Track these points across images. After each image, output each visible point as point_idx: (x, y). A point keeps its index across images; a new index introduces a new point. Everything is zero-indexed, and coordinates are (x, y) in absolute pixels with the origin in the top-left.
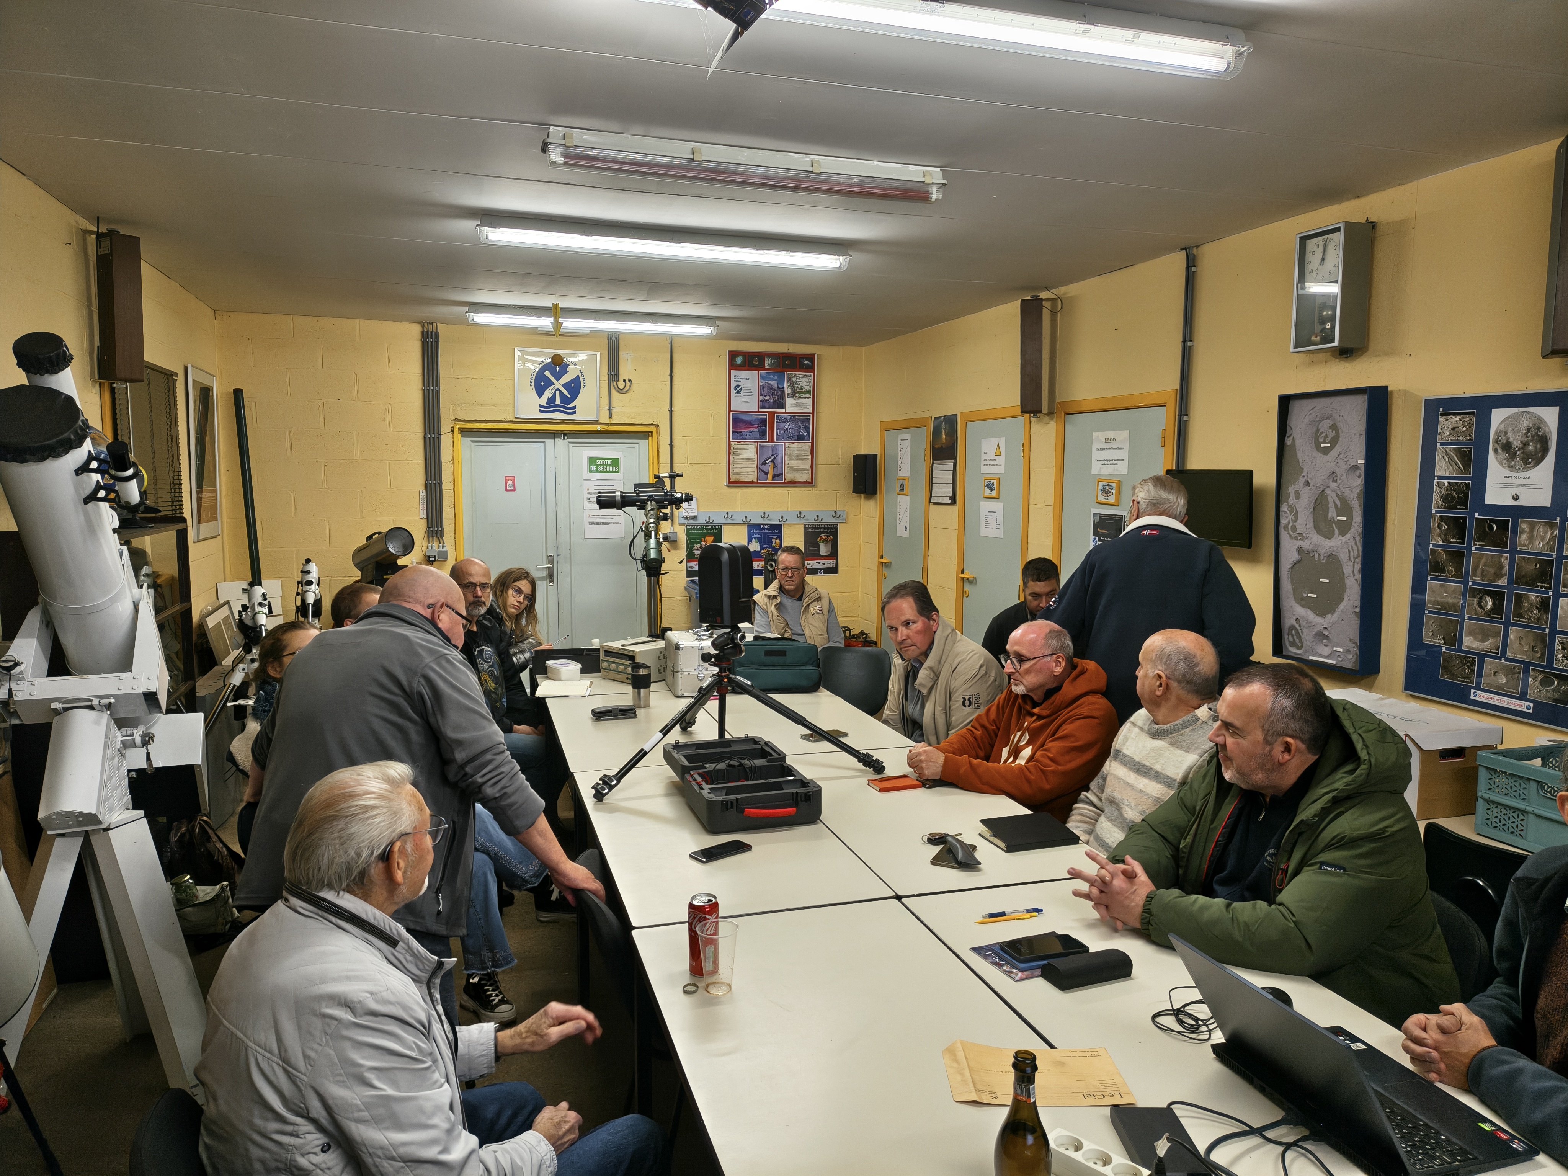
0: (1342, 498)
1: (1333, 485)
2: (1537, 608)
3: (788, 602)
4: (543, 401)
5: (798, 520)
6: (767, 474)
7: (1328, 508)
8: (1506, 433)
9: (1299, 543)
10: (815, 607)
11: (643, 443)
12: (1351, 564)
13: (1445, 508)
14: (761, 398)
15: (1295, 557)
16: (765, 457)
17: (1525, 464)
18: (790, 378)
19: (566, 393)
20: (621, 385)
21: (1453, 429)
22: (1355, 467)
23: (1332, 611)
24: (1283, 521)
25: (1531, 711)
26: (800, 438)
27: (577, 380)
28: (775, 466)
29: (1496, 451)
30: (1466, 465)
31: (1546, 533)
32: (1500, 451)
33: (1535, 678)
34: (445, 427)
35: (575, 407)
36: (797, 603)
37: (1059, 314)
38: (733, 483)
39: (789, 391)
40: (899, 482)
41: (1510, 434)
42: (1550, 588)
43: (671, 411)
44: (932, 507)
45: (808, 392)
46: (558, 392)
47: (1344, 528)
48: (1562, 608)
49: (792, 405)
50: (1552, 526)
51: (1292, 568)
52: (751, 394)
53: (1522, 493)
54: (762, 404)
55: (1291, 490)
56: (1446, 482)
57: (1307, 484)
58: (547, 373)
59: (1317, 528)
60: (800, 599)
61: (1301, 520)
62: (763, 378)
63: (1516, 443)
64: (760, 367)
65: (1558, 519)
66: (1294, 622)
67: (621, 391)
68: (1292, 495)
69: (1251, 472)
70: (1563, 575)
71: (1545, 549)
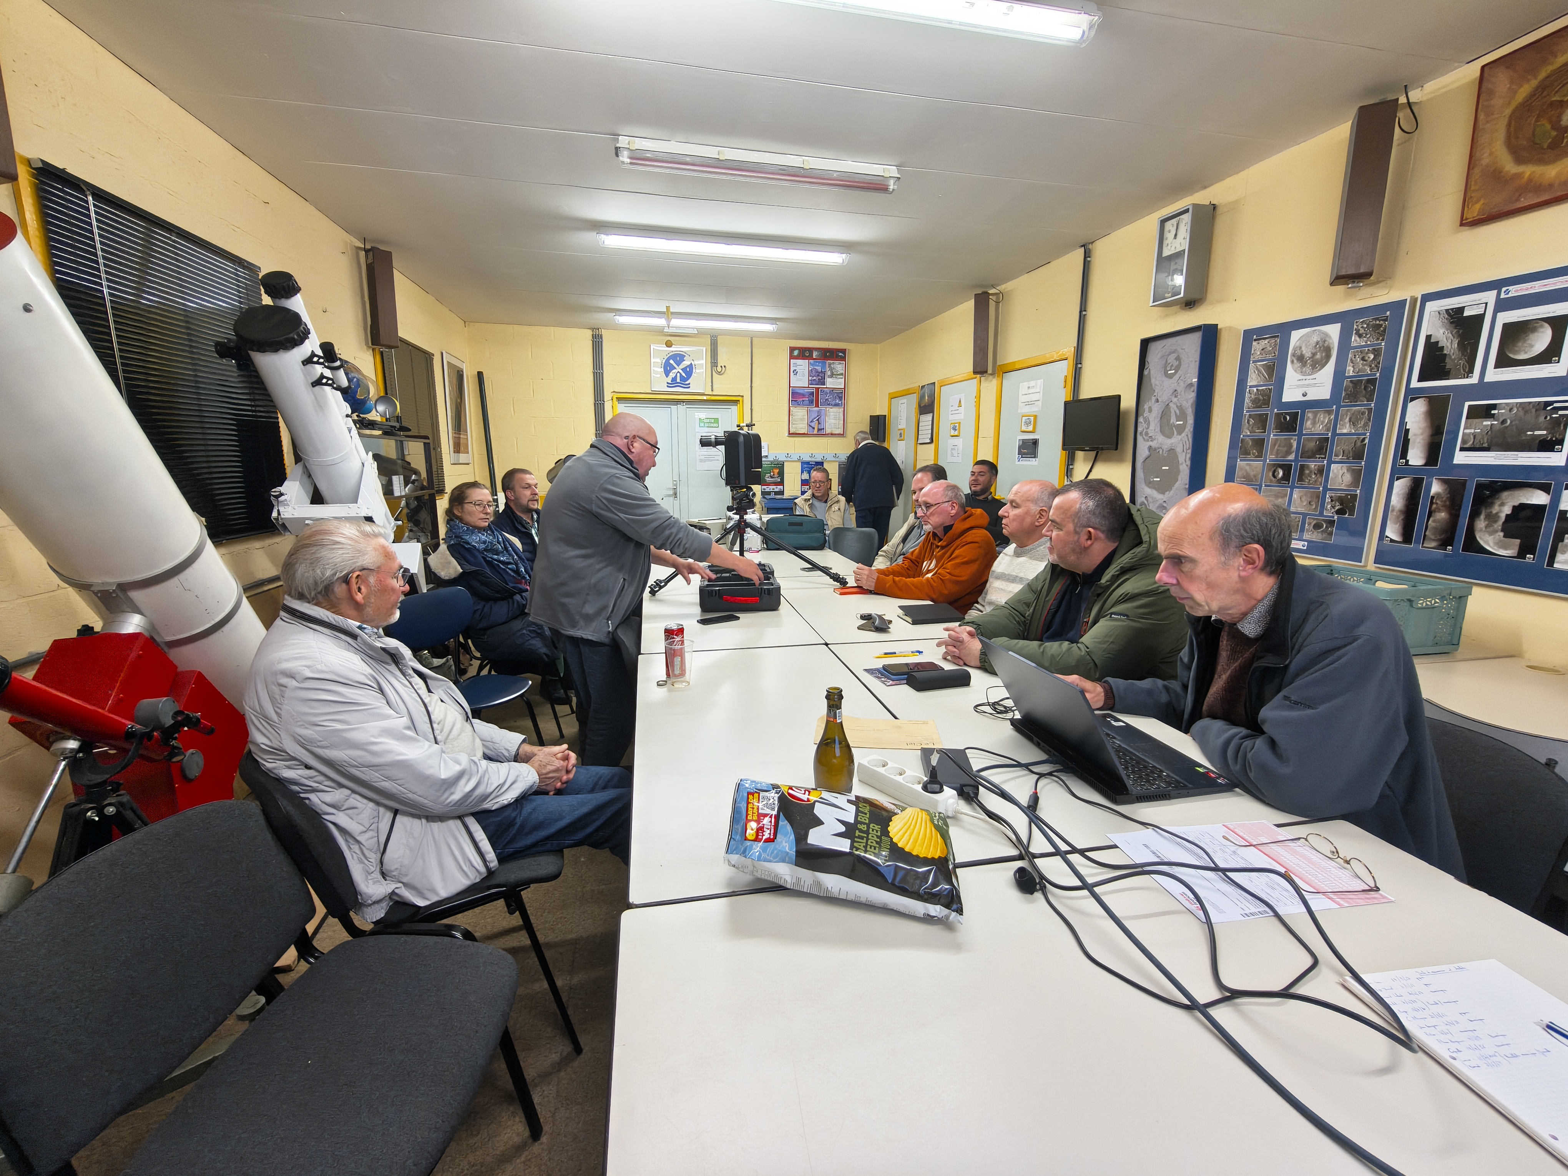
0: (1180, 408)
1: (1175, 400)
2: (1315, 474)
3: (817, 503)
4: (669, 380)
5: (834, 459)
6: (814, 428)
7: (1170, 417)
8: (1301, 348)
9: (1150, 443)
10: (835, 507)
11: (734, 409)
12: (1184, 454)
13: (1254, 408)
14: (810, 378)
15: (1147, 453)
16: (813, 417)
17: (1313, 369)
18: (830, 365)
19: (684, 375)
20: (719, 369)
21: (1263, 350)
22: (1191, 385)
23: (1169, 488)
24: (1140, 429)
25: (1305, 548)
26: (836, 405)
27: (691, 366)
28: (819, 423)
29: (1292, 362)
30: (1270, 375)
31: (1324, 418)
32: (1295, 361)
33: (1309, 524)
34: (608, 396)
35: (689, 384)
36: (824, 504)
37: (1001, 304)
38: (791, 434)
39: (829, 373)
40: (900, 432)
41: (1303, 349)
42: (1325, 458)
43: (751, 387)
44: (918, 446)
45: (842, 374)
46: (678, 374)
47: (1181, 429)
48: (1333, 471)
49: (830, 383)
50: (1329, 413)
51: (1144, 462)
52: (803, 375)
53: (1309, 391)
54: (811, 382)
55: (1146, 407)
56: (1255, 389)
57: (1157, 401)
58: (672, 362)
59: (1162, 432)
60: (826, 502)
61: (1152, 427)
62: (812, 365)
63: (1307, 354)
64: (810, 357)
65: (1335, 407)
66: (1143, 499)
67: (719, 373)
68: (1147, 410)
69: (1119, 396)
70: (1336, 447)
71: (1323, 430)
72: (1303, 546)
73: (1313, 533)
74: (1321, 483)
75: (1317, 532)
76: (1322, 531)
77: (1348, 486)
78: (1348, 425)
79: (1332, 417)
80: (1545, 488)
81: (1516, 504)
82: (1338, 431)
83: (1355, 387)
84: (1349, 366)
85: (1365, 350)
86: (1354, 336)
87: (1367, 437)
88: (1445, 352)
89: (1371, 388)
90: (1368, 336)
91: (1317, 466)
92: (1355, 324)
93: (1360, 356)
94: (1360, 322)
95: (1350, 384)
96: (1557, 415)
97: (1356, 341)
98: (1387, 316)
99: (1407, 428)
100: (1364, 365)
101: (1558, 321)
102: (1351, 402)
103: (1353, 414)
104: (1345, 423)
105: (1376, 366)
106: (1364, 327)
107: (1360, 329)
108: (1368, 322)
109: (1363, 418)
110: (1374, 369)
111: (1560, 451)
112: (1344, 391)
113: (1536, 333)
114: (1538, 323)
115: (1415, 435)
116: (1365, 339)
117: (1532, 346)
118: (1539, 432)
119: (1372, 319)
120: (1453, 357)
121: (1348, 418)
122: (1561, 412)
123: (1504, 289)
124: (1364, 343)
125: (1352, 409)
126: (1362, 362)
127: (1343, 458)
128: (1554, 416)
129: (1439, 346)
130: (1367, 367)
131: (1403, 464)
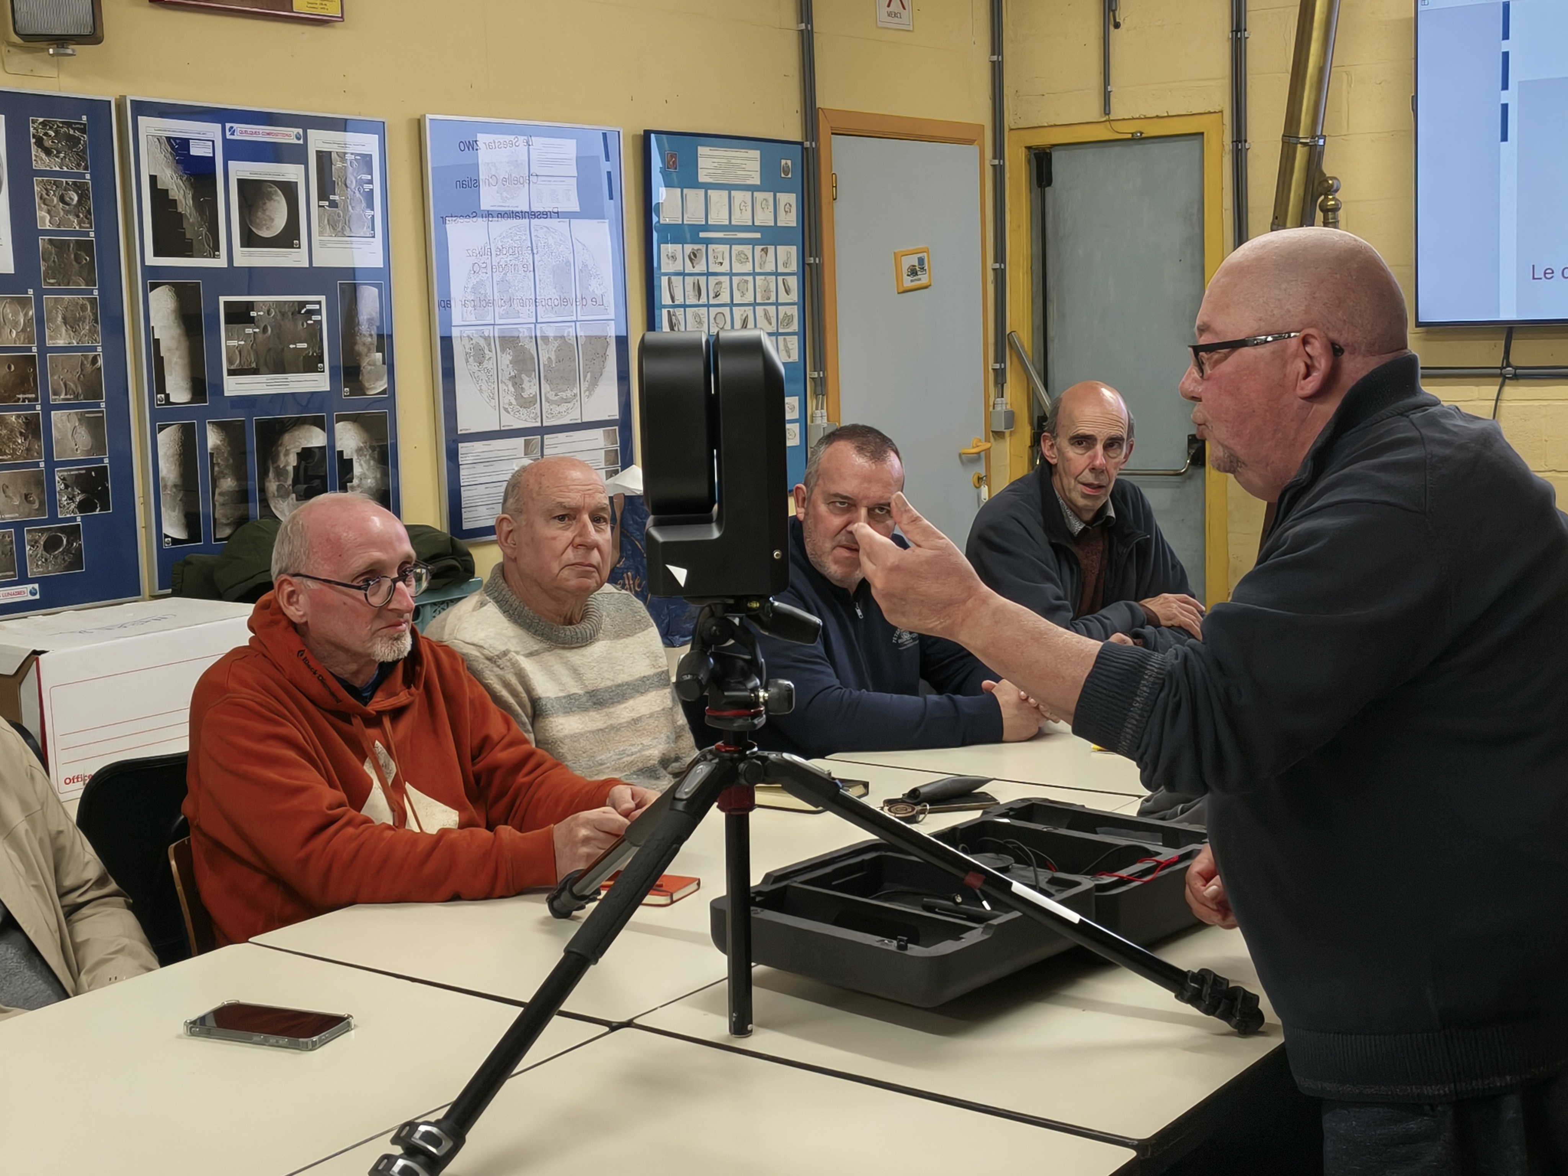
2: (21, 434)
25: (37, 597)
31: (17, 314)
33: (34, 543)
42: (36, 400)
48: (56, 427)
50: (24, 303)
65: (31, 291)
70: (51, 376)
71: (20, 339)
72: (33, 593)
73: (46, 560)
74: (39, 453)
75: (54, 556)
76: (62, 553)
77: (88, 452)
79: (31, 313)
80: (319, 422)
81: (299, 450)
82: (49, 343)
83: (59, 255)
84: (41, 209)
85: (62, 182)
86: (34, 148)
87: (99, 355)
88: (180, 210)
89: (86, 260)
90: (62, 155)
91: (26, 418)
92: (31, 125)
93: (57, 194)
94: (40, 123)
95: (50, 247)
96: (312, 322)
97: (41, 159)
98: (84, 124)
99: (156, 337)
100: (67, 212)
101: (289, 189)
102: (60, 285)
103: (66, 308)
104: (57, 327)
105: (88, 219)
106: (50, 136)
107: (44, 137)
108: (56, 126)
109: (85, 318)
110: (84, 223)
111: (323, 371)
112: (43, 260)
113: (272, 202)
114: (271, 187)
115: (169, 350)
116: (57, 159)
117: (272, 220)
118: (300, 346)
119: (60, 122)
120: (191, 220)
121: (60, 316)
122: (314, 318)
123: (228, 125)
124: (58, 169)
125: (64, 298)
126: (61, 204)
127: (68, 397)
128: (310, 322)
129: (170, 198)
130: (71, 217)
131: (164, 402)
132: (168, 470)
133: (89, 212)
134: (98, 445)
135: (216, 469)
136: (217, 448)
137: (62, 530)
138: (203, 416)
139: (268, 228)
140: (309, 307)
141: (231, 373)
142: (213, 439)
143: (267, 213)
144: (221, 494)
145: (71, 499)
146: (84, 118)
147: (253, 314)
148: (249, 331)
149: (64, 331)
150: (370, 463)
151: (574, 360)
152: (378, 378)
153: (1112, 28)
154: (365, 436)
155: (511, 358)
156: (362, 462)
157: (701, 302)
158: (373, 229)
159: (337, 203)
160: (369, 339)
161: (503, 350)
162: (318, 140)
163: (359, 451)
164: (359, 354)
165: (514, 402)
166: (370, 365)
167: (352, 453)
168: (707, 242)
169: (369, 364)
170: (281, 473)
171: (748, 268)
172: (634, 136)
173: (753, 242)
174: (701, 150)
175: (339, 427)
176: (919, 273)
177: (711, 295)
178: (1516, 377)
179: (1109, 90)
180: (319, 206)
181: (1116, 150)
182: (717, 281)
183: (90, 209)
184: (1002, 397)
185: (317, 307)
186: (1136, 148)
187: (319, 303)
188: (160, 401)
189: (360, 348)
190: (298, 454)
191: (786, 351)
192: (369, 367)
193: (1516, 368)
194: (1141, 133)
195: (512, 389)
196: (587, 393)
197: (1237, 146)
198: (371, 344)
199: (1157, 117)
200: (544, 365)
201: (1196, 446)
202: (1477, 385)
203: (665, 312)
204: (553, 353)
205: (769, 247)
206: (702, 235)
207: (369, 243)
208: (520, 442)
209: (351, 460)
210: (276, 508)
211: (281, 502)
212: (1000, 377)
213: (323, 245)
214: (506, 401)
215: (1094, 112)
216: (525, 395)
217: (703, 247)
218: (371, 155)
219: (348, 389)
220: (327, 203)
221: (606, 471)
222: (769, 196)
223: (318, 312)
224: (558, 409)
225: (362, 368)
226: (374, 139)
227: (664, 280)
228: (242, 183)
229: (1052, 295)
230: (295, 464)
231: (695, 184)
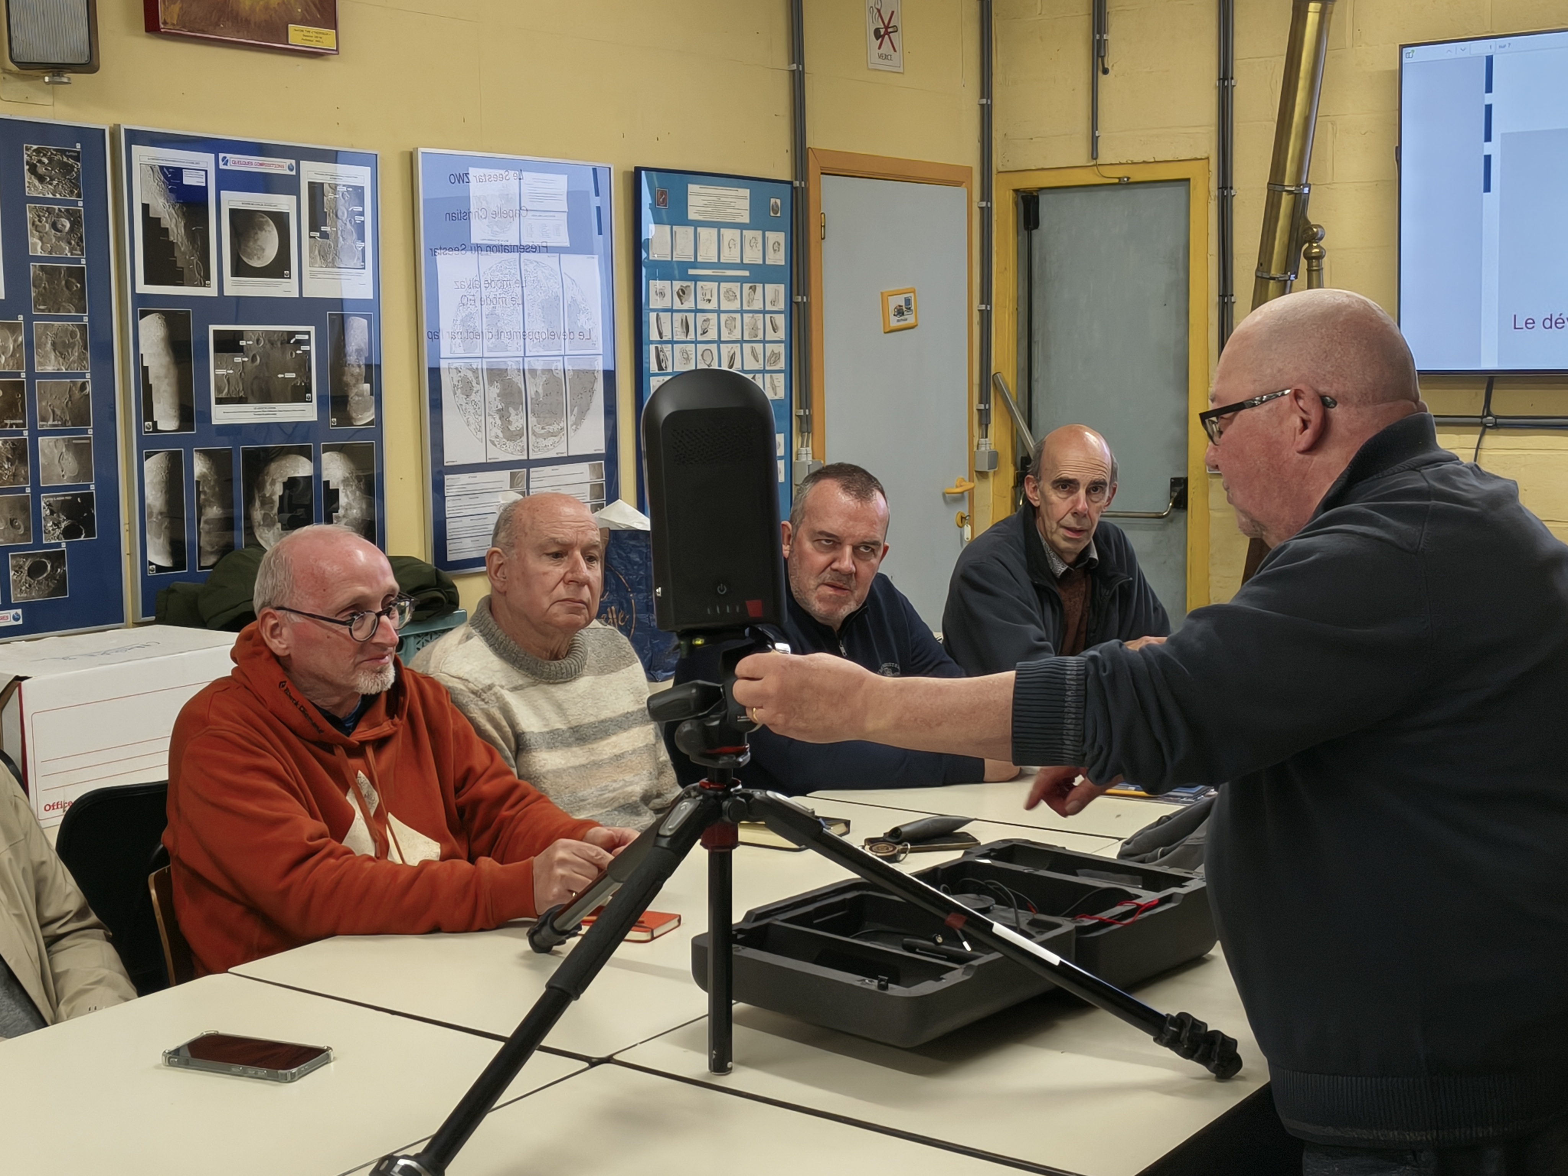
2: (8, 459)
25: (20, 622)
31: (6, 340)
33: (18, 569)
42: (24, 425)
48: (44, 454)
50: (14, 329)
65: (21, 317)
70: (40, 402)
71: (8, 365)
72: (16, 619)
73: (30, 586)
74: (26, 479)
75: (38, 581)
76: (46, 579)
77: (75, 478)
78: (52, 356)
79: (21, 339)
80: (305, 452)
81: (286, 480)
82: (38, 369)
83: (50, 281)
84: (33, 236)
85: (54, 209)
86: (27, 175)
87: (88, 382)
88: (171, 238)
89: (77, 286)
90: (55, 182)
91: (13, 444)
92: (25, 151)
93: (49, 221)
94: (34, 151)
95: (41, 273)
96: (301, 352)
97: (35, 186)
98: (79, 152)
99: (145, 365)
100: (58, 239)
101: (280, 220)
102: (50, 311)
103: (56, 335)
104: (46, 352)
105: (79, 245)
106: (44, 163)
107: (38, 164)
108: (49, 154)
109: (75, 345)
110: (76, 250)
111: (311, 402)
112: (34, 286)
113: (264, 231)
114: (263, 217)
115: (157, 377)
116: (50, 186)
117: (263, 250)
118: (289, 375)
119: (54, 150)
120: (182, 249)
121: (50, 342)
122: (304, 348)
123: (221, 155)
124: (51, 196)
125: (53, 325)
126: (53, 231)
127: (56, 423)
128: (298, 352)
129: (162, 226)
130: (63, 244)
131: (151, 430)
132: (154, 497)
133: (81, 239)
134: (84, 472)
135: (202, 497)
136: (203, 476)
137: (47, 555)
138: (190, 444)
139: (259, 258)
140: (298, 337)
141: (219, 401)
142: (200, 467)
143: (259, 243)
144: (206, 522)
145: (57, 524)
146: (78, 146)
147: (242, 343)
148: (238, 360)
149: (53, 357)
150: (355, 494)
151: (562, 394)
152: (366, 409)
153: (1100, 73)
154: (352, 466)
155: (498, 391)
156: (348, 492)
157: (688, 339)
158: (364, 261)
159: (328, 234)
160: (358, 370)
161: (491, 383)
162: (311, 172)
163: (346, 481)
164: (347, 385)
165: (501, 435)
166: (358, 396)
167: (338, 483)
168: (696, 279)
169: (357, 394)
170: (266, 502)
171: (736, 305)
172: (625, 173)
173: (742, 280)
174: (692, 188)
175: (326, 457)
176: (905, 313)
177: (699, 331)
178: (1496, 426)
179: (1097, 135)
180: (310, 237)
181: (1103, 194)
182: (705, 318)
183: (82, 236)
184: (986, 437)
185: (306, 337)
186: (1123, 193)
187: (308, 333)
188: (148, 428)
189: (348, 379)
190: (284, 483)
191: (773, 389)
192: (357, 398)
193: (1496, 417)
194: (1128, 178)
195: (499, 422)
196: (574, 427)
197: (1223, 193)
198: (360, 375)
199: (1144, 162)
200: (532, 399)
201: (1178, 489)
202: (1458, 434)
203: (652, 348)
204: (541, 387)
205: (757, 285)
206: (691, 272)
207: (359, 275)
208: (506, 474)
209: (338, 490)
210: (261, 538)
211: (267, 532)
212: (984, 418)
213: (313, 275)
214: (493, 434)
215: (1081, 156)
216: (512, 428)
217: (691, 284)
218: (363, 187)
219: (335, 420)
220: (318, 234)
221: (592, 505)
222: (758, 234)
223: (308, 342)
224: (545, 442)
225: (350, 399)
226: (366, 171)
227: (653, 316)
228: (233, 212)
229: (1037, 337)
230: (281, 493)
231: (684, 221)
